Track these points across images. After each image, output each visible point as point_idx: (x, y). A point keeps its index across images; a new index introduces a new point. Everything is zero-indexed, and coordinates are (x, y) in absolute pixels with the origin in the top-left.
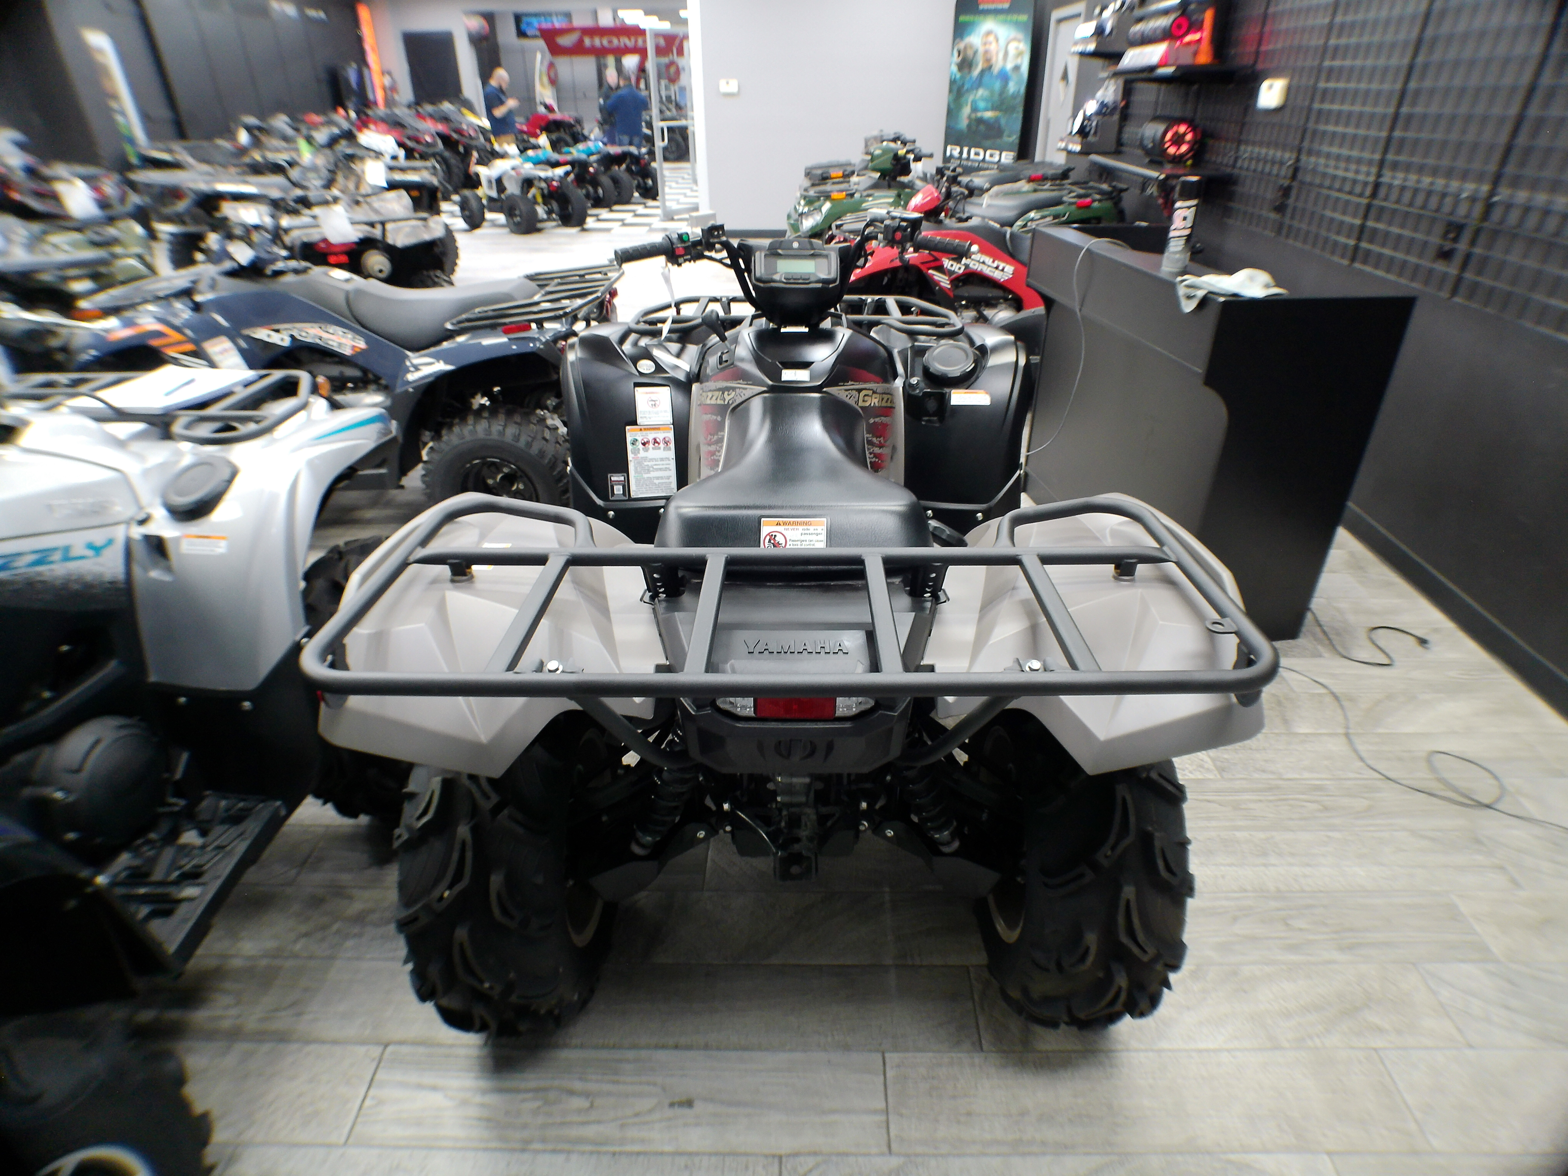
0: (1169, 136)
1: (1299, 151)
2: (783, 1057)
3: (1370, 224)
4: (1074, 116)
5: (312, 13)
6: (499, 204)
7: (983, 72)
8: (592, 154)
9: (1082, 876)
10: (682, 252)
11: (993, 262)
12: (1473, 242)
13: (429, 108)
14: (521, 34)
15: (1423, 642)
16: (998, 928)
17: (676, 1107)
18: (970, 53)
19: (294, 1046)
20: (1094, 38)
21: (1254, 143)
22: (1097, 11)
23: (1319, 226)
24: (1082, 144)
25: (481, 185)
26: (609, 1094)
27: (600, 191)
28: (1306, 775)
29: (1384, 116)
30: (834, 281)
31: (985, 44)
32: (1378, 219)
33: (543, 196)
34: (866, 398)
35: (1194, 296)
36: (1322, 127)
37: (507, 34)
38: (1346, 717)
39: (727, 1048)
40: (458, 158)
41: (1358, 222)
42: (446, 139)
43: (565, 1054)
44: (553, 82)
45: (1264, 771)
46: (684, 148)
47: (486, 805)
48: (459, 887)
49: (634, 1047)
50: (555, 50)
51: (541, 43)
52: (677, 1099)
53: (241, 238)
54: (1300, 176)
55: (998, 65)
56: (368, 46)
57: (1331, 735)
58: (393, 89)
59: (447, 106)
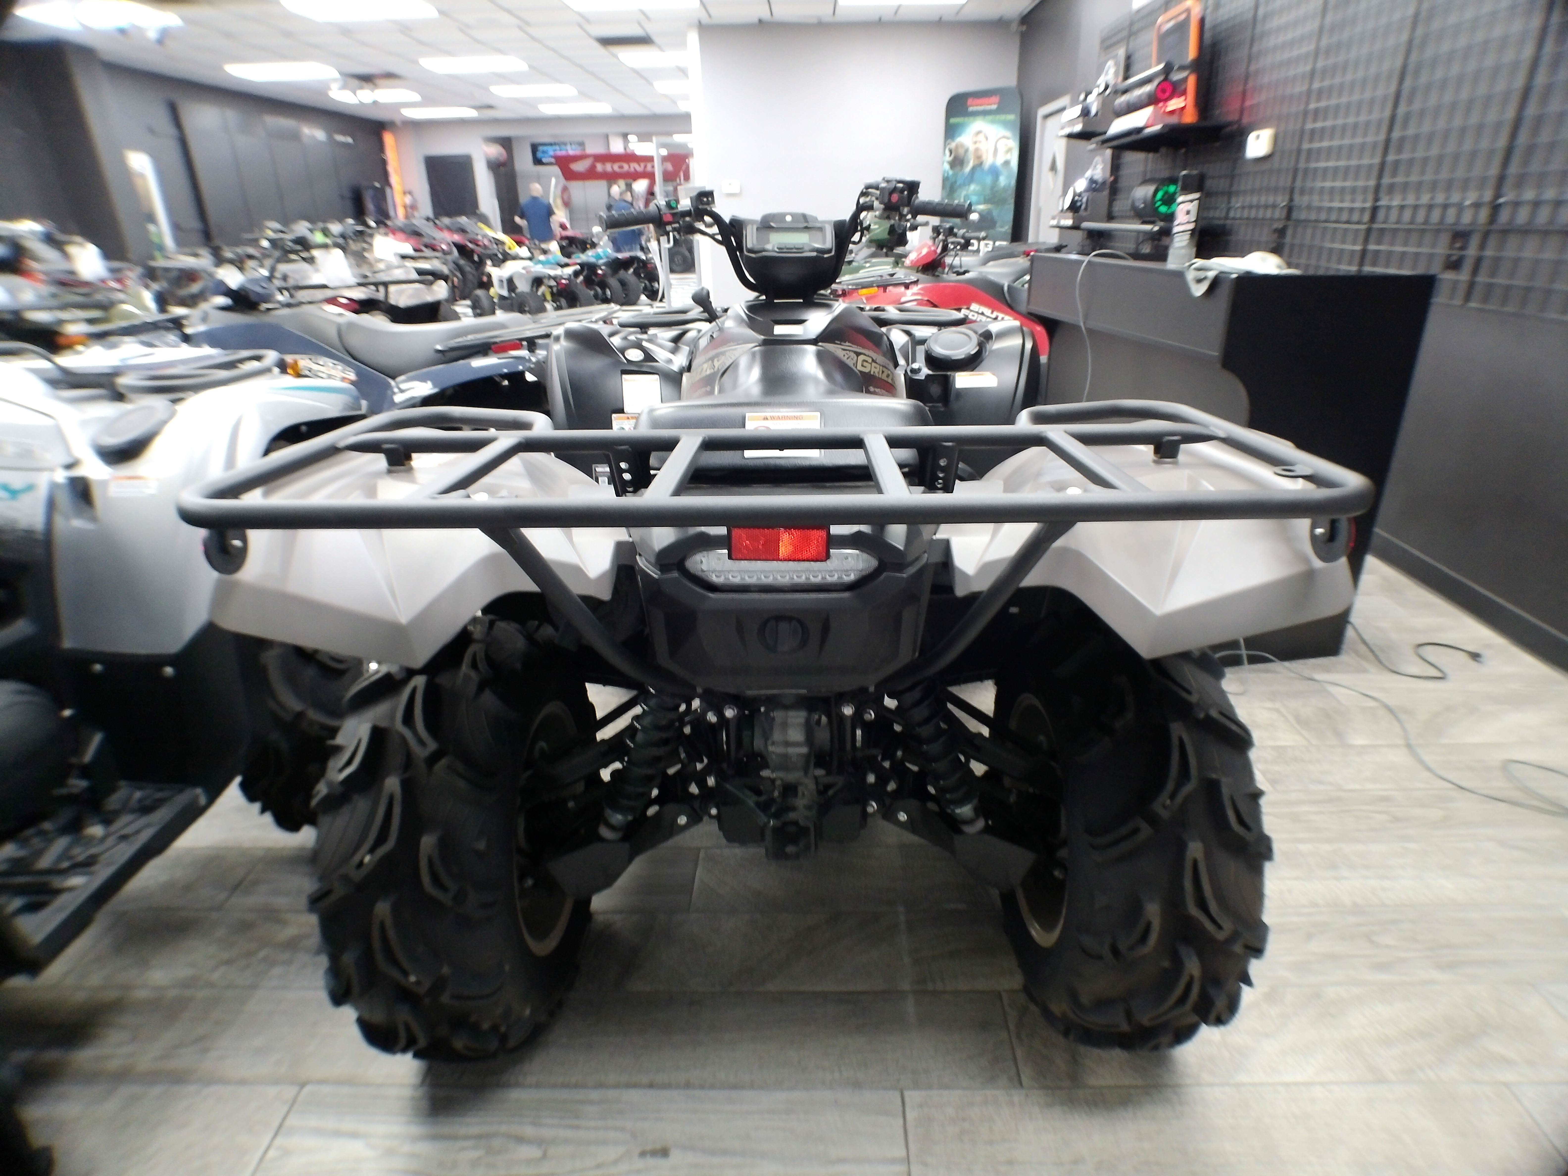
0: (1160, 195)
1: (1292, 191)
2: (780, 1096)
3: (1372, 247)
4: (1065, 193)
5: (340, 138)
6: (509, 301)
7: (974, 169)
8: (601, 258)
9: (1136, 831)
10: (670, 219)
11: (992, 313)
12: (1482, 246)
13: (446, 221)
14: (538, 161)
15: (1475, 656)
16: (1033, 933)
17: (648, 1156)
18: (961, 151)
19: (191, 1088)
20: (1081, 119)
21: (1245, 193)
22: (1082, 97)
23: (1319, 258)
24: (1074, 218)
25: (493, 286)
26: (566, 1141)
27: (608, 292)
28: (1369, 786)
29: (1370, 166)
30: (829, 251)
31: (975, 143)
32: (1379, 242)
33: (552, 294)
34: (865, 364)
35: (1205, 278)
36: (1313, 165)
37: (523, 161)
38: (1404, 730)
39: (712, 1087)
40: (473, 266)
41: (1358, 248)
42: (462, 249)
43: (515, 1094)
44: (567, 204)
45: (1321, 782)
46: (690, 260)
47: (421, 753)
48: (382, 851)
49: (600, 1086)
50: (569, 175)
51: (556, 169)
52: (649, 1147)
53: (231, 262)
54: (1295, 215)
55: (988, 161)
56: (391, 168)
57: (1389, 746)
58: (413, 207)
59: (463, 220)
